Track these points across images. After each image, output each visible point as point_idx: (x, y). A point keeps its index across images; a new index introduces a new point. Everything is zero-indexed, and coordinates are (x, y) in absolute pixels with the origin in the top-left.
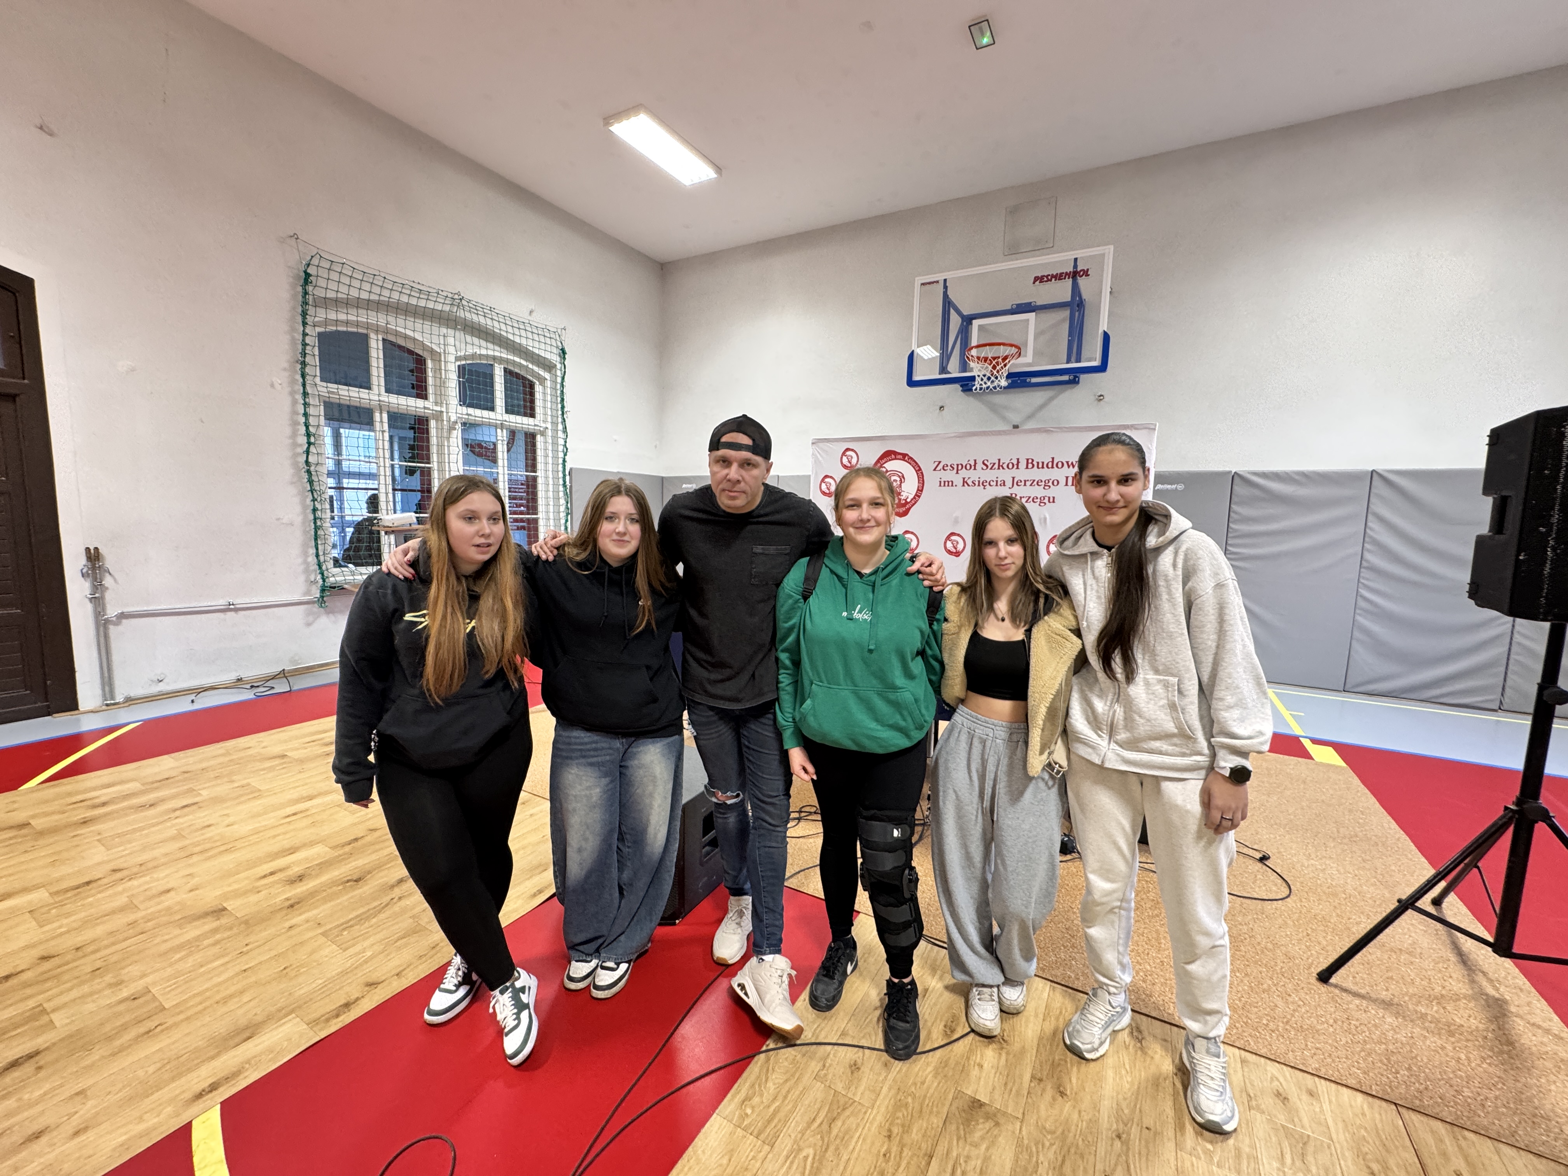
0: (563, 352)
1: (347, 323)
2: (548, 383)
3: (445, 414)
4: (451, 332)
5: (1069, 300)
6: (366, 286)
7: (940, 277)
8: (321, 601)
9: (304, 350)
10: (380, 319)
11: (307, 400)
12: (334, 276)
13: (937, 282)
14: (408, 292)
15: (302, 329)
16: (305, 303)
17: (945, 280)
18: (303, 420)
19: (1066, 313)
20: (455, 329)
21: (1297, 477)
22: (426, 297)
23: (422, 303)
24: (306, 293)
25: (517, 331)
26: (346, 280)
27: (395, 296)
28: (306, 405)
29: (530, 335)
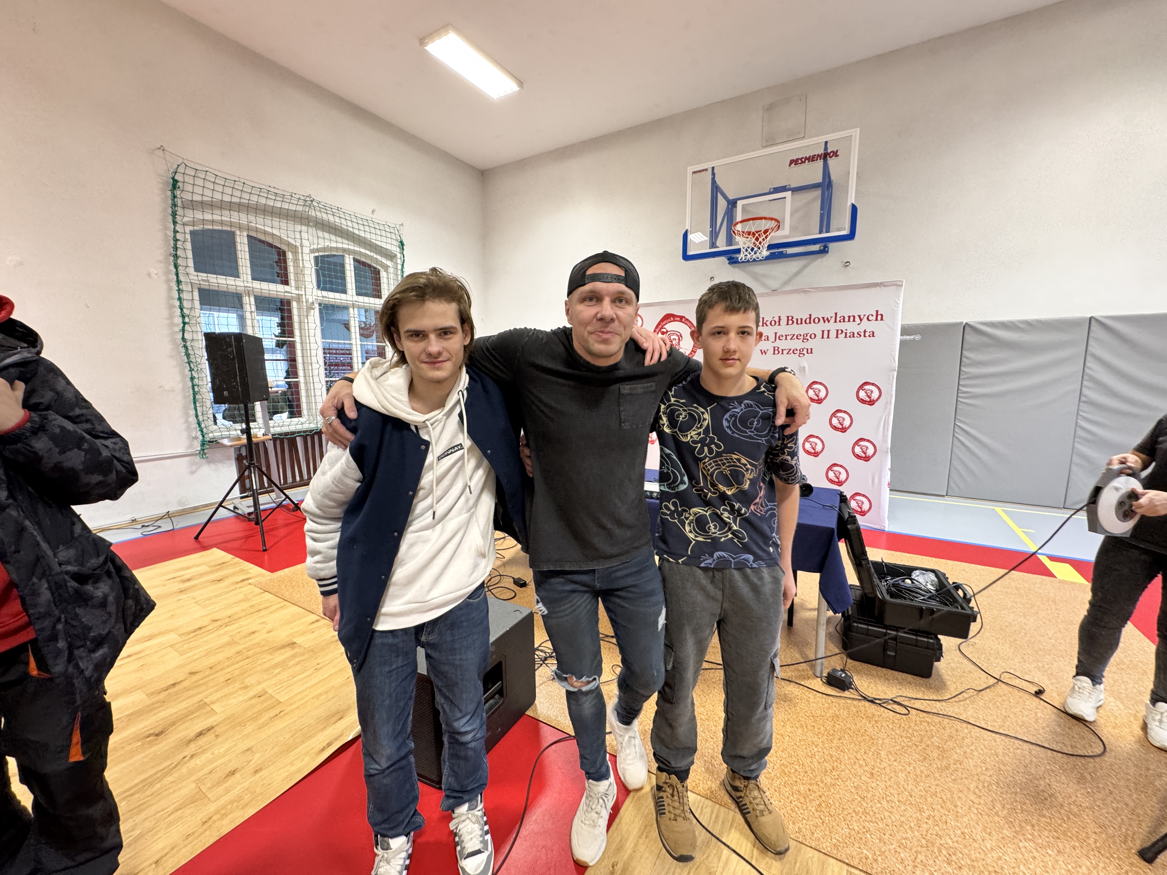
0: (402, 244)
1: (213, 222)
2: (391, 270)
3: (304, 296)
4: (304, 228)
5: (821, 181)
6: (229, 191)
7: (708, 165)
8: (202, 453)
9: (175, 245)
10: (243, 218)
11: (181, 287)
12: (199, 182)
13: (706, 170)
14: (266, 195)
15: (173, 227)
16: (174, 205)
17: (713, 168)
18: (178, 303)
19: (818, 193)
20: (308, 225)
21: (1022, 326)
22: (281, 199)
23: (278, 205)
24: (175, 197)
25: (361, 228)
26: (211, 186)
27: (254, 198)
28: (179, 291)
29: (373, 230)
